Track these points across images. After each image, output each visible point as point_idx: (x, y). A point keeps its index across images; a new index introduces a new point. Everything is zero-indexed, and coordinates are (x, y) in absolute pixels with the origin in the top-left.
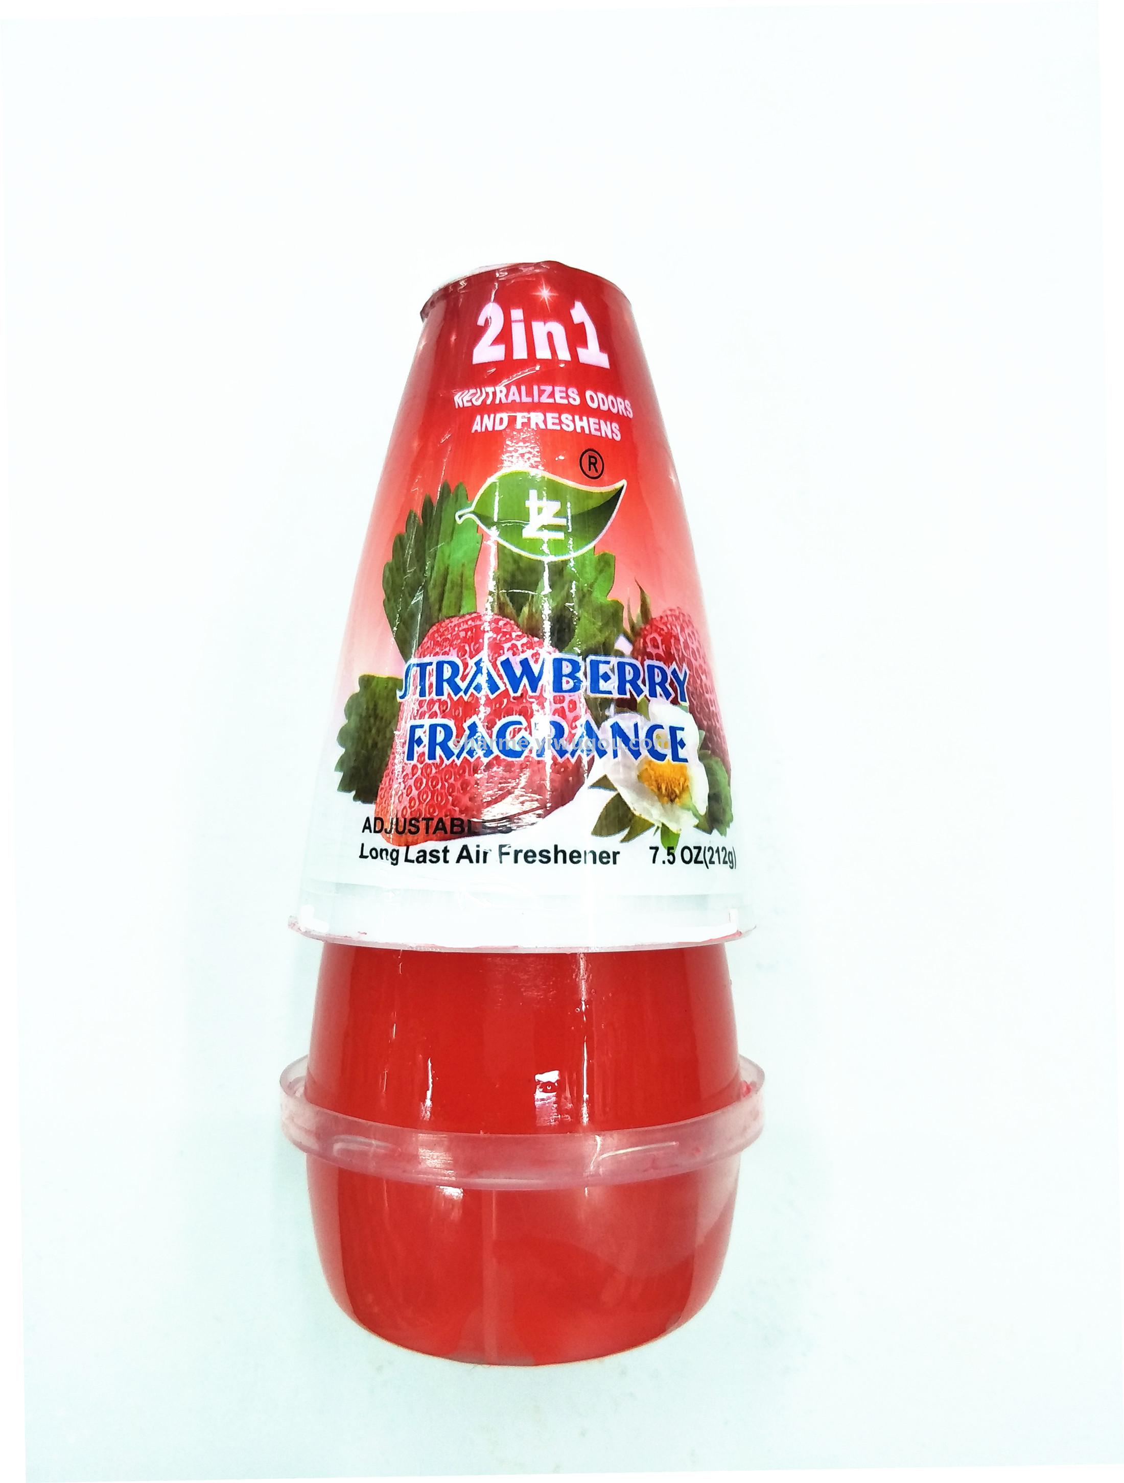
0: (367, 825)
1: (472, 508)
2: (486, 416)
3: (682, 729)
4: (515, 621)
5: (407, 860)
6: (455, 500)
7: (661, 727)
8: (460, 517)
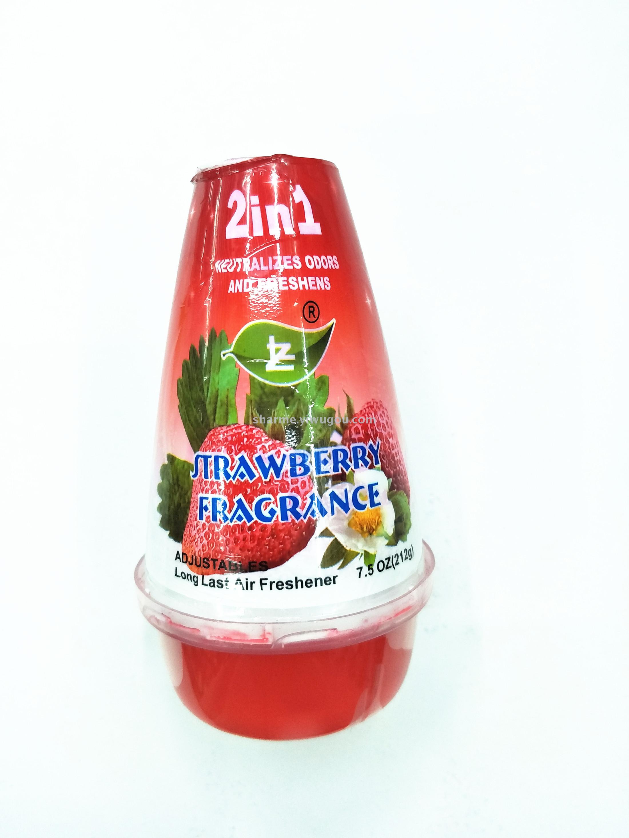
0: (178, 556)
1: (231, 350)
2: (237, 281)
3: (377, 484)
4: (263, 429)
5: (203, 584)
6: (220, 343)
7: (362, 487)
8: (224, 355)
